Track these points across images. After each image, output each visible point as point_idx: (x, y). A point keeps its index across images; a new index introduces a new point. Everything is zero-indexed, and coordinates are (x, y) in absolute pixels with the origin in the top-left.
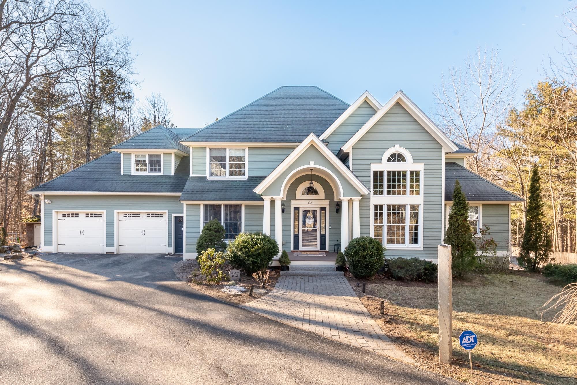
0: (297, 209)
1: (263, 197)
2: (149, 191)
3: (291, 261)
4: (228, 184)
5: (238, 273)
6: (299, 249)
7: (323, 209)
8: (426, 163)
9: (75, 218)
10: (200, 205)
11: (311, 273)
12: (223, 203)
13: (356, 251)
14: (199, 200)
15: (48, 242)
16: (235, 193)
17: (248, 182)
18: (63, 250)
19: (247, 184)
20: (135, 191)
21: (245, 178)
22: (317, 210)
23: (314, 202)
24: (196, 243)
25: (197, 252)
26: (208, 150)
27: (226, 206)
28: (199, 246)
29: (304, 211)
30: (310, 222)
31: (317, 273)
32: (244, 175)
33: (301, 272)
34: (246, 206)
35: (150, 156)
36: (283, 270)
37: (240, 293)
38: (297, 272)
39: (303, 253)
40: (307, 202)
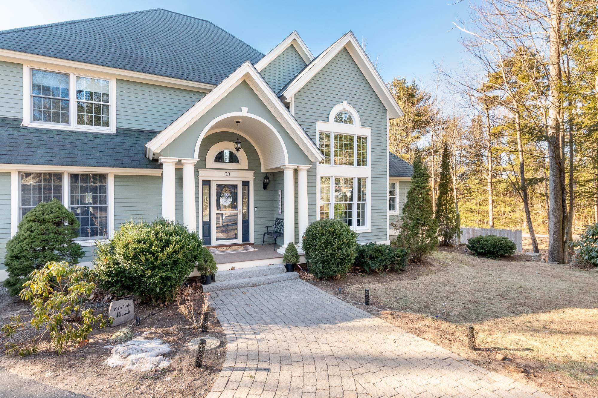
1: (162, 159)
3: (217, 266)
4: (76, 138)
5: (129, 305)
6: (210, 244)
7: (246, 184)
8: (373, 128)
10: (9, 174)
11: (254, 280)
12: (66, 170)
13: (327, 241)
14: (7, 163)
16: (94, 153)
17: (118, 137)
19: (115, 140)
21: (112, 129)
22: (237, 185)
23: (232, 173)
24: (5, 250)
25: (8, 270)
26: (26, 72)
27: (74, 177)
28: (13, 257)
29: (218, 186)
30: (225, 201)
31: (262, 279)
32: (107, 124)
33: (238, 281)
34: (116, 176)
36: (205, 283)
37: (165, 364)
38: (231, 282)
39: (220, 249)
40: (222, 173)
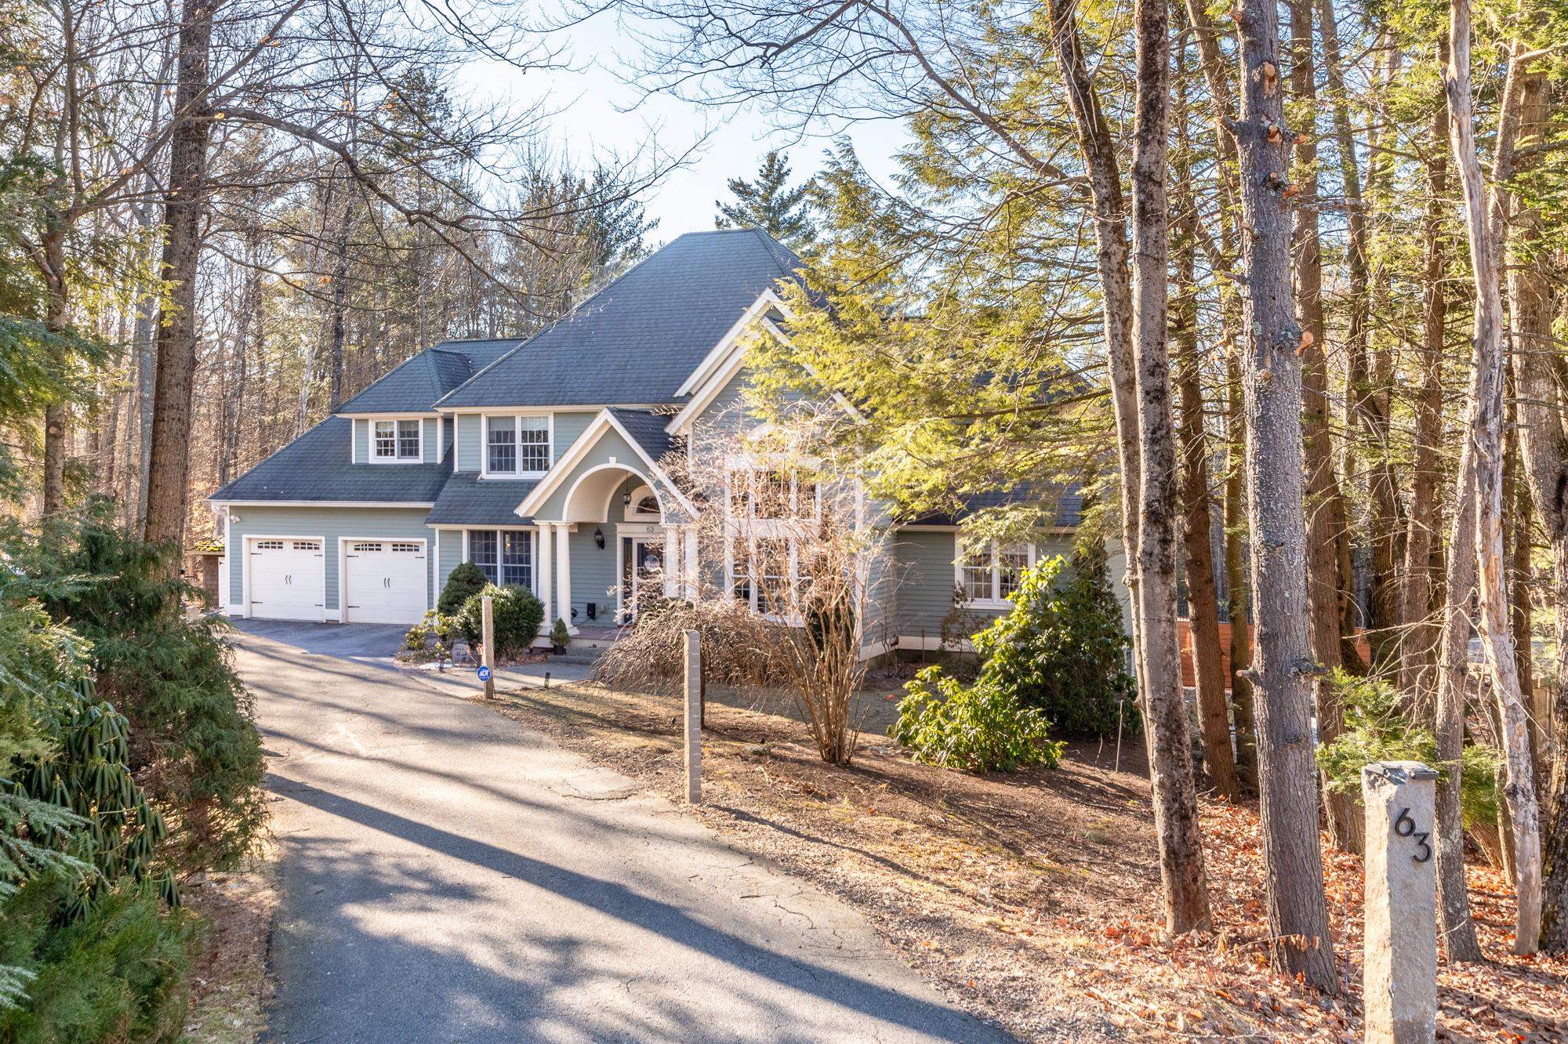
0: (628, 542)
1: (536, 522)
2: (391, 500)
3: (573, 640)
9: (277, 551)
10: (460, 532)
12: (498, 528)
14: (462, 522)
15: (236, 598)
18: (260, 613)
20: (370, 499)
23: (657, 528)
26: (484, 421)
27: (505, 533)
29: (640, 545)
30: (651, 567)
35: (401, 423)
38: (575, 657)
40: (644, 527)
